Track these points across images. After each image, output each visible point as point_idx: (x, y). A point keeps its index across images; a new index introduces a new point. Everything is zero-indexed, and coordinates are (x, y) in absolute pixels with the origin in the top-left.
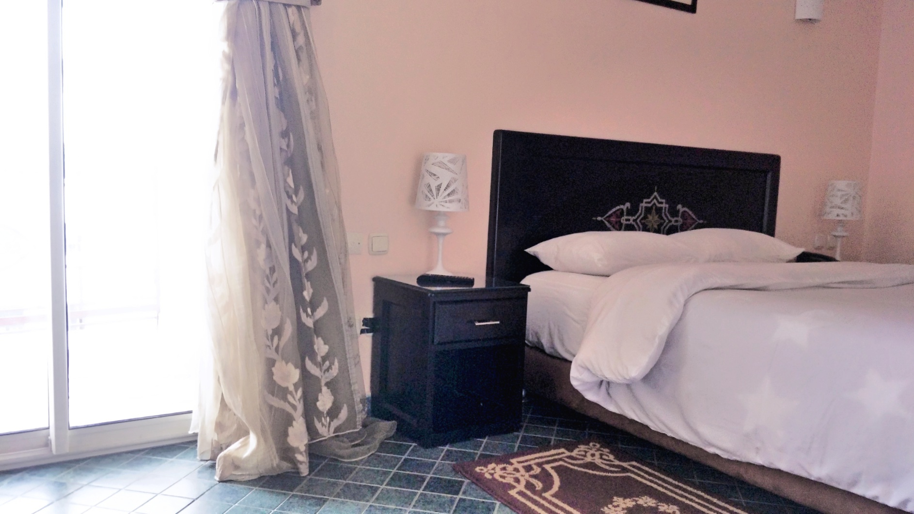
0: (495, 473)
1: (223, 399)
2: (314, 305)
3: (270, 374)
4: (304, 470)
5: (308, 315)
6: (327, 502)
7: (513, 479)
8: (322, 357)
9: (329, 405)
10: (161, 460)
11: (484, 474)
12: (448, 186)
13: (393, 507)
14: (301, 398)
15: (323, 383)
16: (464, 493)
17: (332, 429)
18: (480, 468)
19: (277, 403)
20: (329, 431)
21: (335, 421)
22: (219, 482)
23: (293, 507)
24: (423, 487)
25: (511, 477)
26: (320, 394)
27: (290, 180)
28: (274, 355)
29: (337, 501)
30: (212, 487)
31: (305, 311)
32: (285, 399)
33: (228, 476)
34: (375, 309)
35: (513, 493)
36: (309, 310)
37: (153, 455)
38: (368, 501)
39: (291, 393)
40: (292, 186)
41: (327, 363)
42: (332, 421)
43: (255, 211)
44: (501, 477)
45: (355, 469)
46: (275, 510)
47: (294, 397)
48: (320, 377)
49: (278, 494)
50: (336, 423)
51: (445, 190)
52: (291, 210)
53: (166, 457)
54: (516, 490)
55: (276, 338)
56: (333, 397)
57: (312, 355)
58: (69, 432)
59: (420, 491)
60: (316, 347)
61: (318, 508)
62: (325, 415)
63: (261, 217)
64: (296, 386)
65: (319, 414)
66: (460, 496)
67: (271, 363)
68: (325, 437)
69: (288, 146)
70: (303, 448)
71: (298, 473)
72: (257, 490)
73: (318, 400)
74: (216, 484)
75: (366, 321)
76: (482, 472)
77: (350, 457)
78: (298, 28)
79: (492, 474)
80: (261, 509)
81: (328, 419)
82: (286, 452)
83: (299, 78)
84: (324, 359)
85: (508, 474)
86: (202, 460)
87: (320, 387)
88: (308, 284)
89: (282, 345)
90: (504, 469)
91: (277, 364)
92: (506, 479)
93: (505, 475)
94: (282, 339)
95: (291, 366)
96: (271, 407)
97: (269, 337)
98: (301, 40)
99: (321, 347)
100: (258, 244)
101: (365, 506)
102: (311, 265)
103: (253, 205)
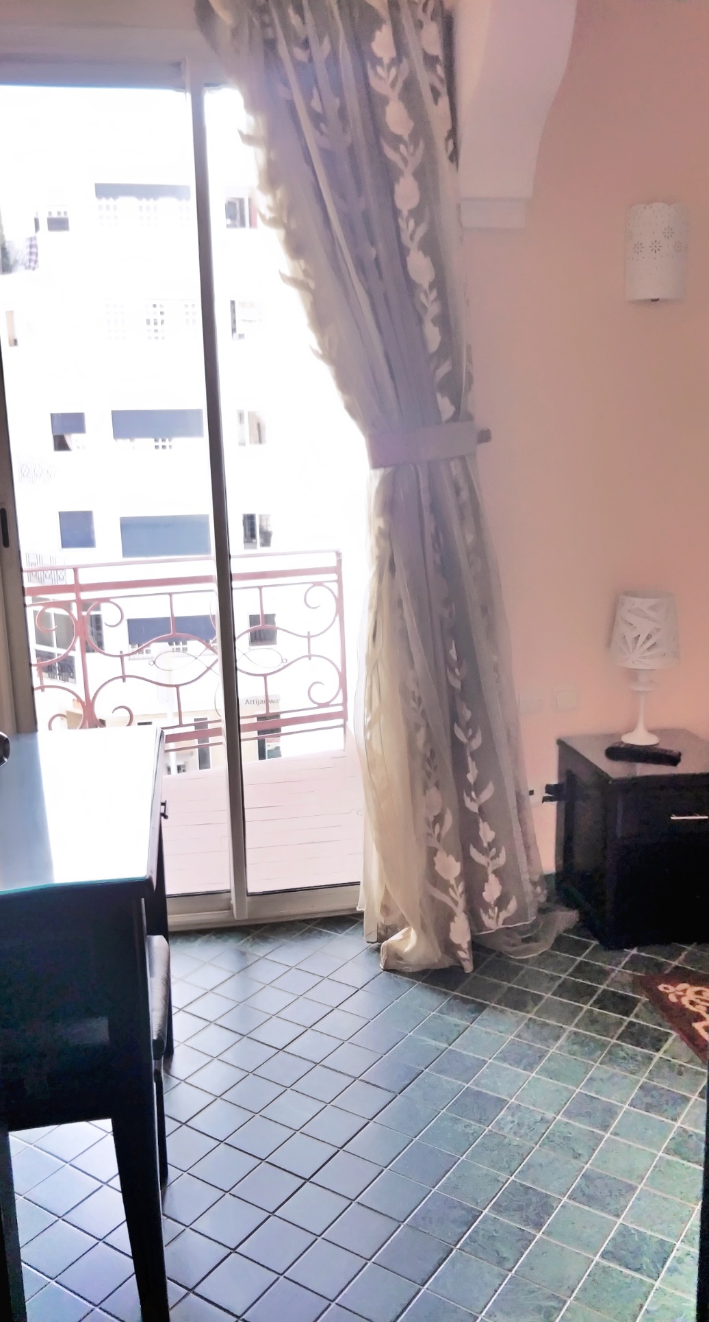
0: (685, 996)
1: (386, 890)
2: (478, 787)
3: (431, 864)
4: (468, 967)
5: (472, 799)
6: (488, 1009)
7: (705, 1009)
8: (489, 843)
9: (497, 894)
10: (331, 934)
11: (668, 994)
12: (648, 637)
13: (552, 1022)
14: (462, 893)
15: (490, 870)
16: (637, 1016)
17: (501, 921)
18: (666, 986)
19: (439, 895)
20: (497, 921)
21: (504, 912)
22: (384, 970)
23: (453, 1010)
24: (591, 1002)
25: (704, 1006)
26: (486, 884)
27: (453, 653)
28: (435, 844)
29: (496, 1008)
30: (376, 976)
31: (469, 795)
32: (447, 893)
33: (392, 964)
34: (560, 774)
35: (698, 1026)
36: (473, 794)
37: (324, 928)
38: (528, 1012)
39: (452, 887)
40: (455, 657)
41: (494, 850)
42: (501, 911)
43: (414, 692)
44: (692, 1003)
45: (522, 968)
46: (434, 1013)
47: (455, 892)
48: (486, 865)
49: (440, 993)
50: (504, 915)
51: (644, 643)
52: (453, 685)
53: (336, 931)
54: (703, 1024)
55: (437, 827)
56: (501, 886)
57: (477, 841)
58: (248, 899)
59: (586, 1007)
60: (481, 833)
61: (477, 1014)
62: (493, 906)
63: (420, 699)
64: (458, 880)
65: (486, 906)
66: (632, 1019)
67: (432, 853)
68: (491, 930)
69: (451, 614)
70: (465, 946)
71: (462, 968)
72: (419, 984)
73: (484, 891)
74: (381, 973)
75: (549, 789)
76: (667, 991)
77: (520, 953)
78: (462, 483)
79: (679, 997)
80: (421, 1009)
81: (496, 909)
82: (449, 947)
83: (462, 538)
84: (490, 845)
85: (702, 1000)
86: (368, 942)
87: (487, 875)
88: (471, 764)
89: (443, 834)
90: (699, 993)
91: (439, 854)
92: (696, 1006)
93: (698, 1001)
94: (444, 828)
95: (452, 859)
96: (433, 899)
97: (431, 825)
98: (465, 494)
99: (487, 834)
100: (417, 728)
101: (523, 1018)
102: (476, 743)
103: (412, 686)
